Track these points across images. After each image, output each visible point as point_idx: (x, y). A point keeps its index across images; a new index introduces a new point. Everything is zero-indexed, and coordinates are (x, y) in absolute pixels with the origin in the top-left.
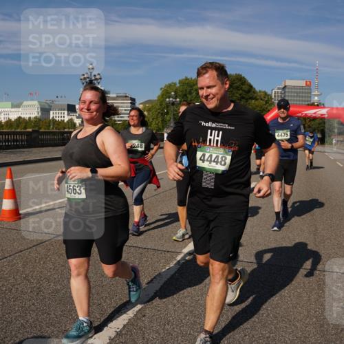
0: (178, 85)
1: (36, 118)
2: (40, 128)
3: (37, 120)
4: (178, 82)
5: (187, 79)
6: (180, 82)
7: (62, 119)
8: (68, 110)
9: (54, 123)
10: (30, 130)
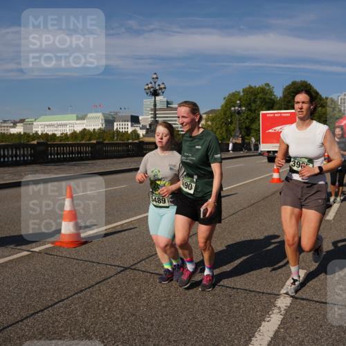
0: (242, 94)
1: (100, 129)
2: (105, 140)
3: (101, 132)
4: (241, 90)
5: (251, 87)
6: (244, 91)
7: (126, 130)
8: (132, 122)
9: (118, 135)
10: (94, 142)
